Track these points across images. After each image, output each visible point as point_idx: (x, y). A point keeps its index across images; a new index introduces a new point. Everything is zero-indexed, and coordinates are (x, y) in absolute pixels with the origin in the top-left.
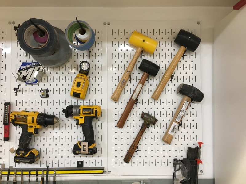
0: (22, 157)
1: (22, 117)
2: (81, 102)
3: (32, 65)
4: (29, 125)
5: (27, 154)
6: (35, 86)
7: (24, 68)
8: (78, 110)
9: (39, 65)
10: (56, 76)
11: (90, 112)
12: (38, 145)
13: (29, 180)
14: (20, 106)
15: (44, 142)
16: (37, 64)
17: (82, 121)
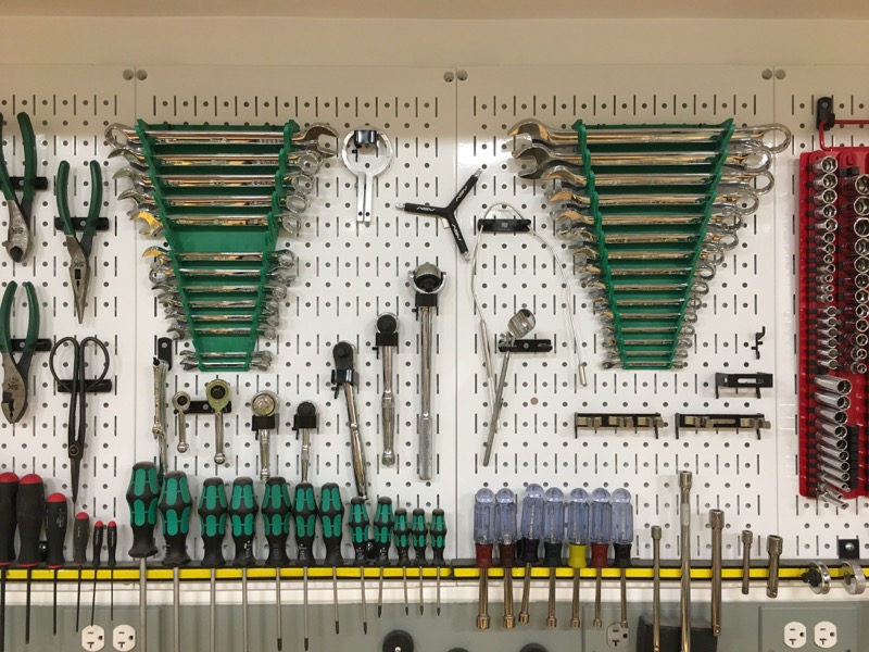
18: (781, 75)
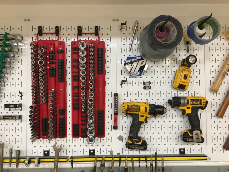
0: (136, 145)
1: (135, 107)
2: (180, 94)
3: (136, 59)
4: (140, 114)
5: (140, 142)
6: (138, 79)
7: (129, 62)
8: (186, 101)
9: (142, 59)
10: (157, 69)
11: (198, 103)
12: (142, 133)
13: (140, 166)
14: (125, 97)
15: (147, 130)
16: (140, 58)
17: (189, 111)
18: (29, 20)
